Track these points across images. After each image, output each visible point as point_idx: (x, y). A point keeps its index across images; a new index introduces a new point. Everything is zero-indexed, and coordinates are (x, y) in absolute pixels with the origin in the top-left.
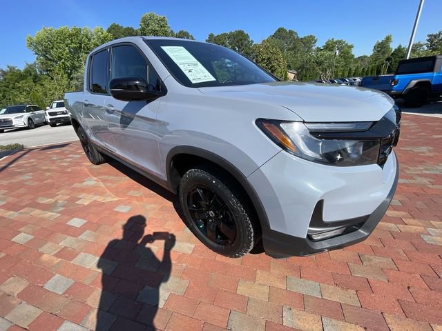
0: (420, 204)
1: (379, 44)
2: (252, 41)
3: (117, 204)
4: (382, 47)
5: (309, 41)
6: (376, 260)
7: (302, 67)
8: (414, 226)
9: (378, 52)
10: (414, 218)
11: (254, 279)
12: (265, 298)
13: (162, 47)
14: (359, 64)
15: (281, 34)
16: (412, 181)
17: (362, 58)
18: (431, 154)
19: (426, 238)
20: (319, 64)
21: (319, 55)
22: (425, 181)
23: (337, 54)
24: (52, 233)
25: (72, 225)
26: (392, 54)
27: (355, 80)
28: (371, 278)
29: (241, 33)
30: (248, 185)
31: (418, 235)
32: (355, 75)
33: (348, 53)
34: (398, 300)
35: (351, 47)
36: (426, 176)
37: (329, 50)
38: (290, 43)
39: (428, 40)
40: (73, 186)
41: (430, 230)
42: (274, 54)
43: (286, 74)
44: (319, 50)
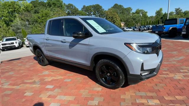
0: (173, 69)
1: (157, 11)
2: (104, 9)
3: (64, 79)
4: (158, 13)
5: (129, 10)
6: (161, 85)
7: (127, 21)
8: (171, 75)
9: (158, 14)
10: (171, 73)
11: (125, 94)
12: (130, 98)
13: (87, 21)
14: (150, 20)
15: (116, 6)
16: (171, 63)
17: (152, 17)
18: (177, 54)
19: (174, 78)
20: (134, 19)
21: (134, 16)
22: (175, 62)
23: (141, 15)
24: (41, 91)
25: (48, 88)
26: (163, 16)
27: (150, 26)
28: (160, 89)
29: (98, 5)
30: (123, 61)
31: (172, 77)
32: (149, 24)
33: (146, 15)
34: (167, 93)
35: (146, 12)
36: (175, 61)
37: (138, 14)
38: (121, 10)
39: (175, 11)
40: (39, 75)
41: (176, 76)
42: (114, 15)
43: (120, 24)
44: (133, 13)
